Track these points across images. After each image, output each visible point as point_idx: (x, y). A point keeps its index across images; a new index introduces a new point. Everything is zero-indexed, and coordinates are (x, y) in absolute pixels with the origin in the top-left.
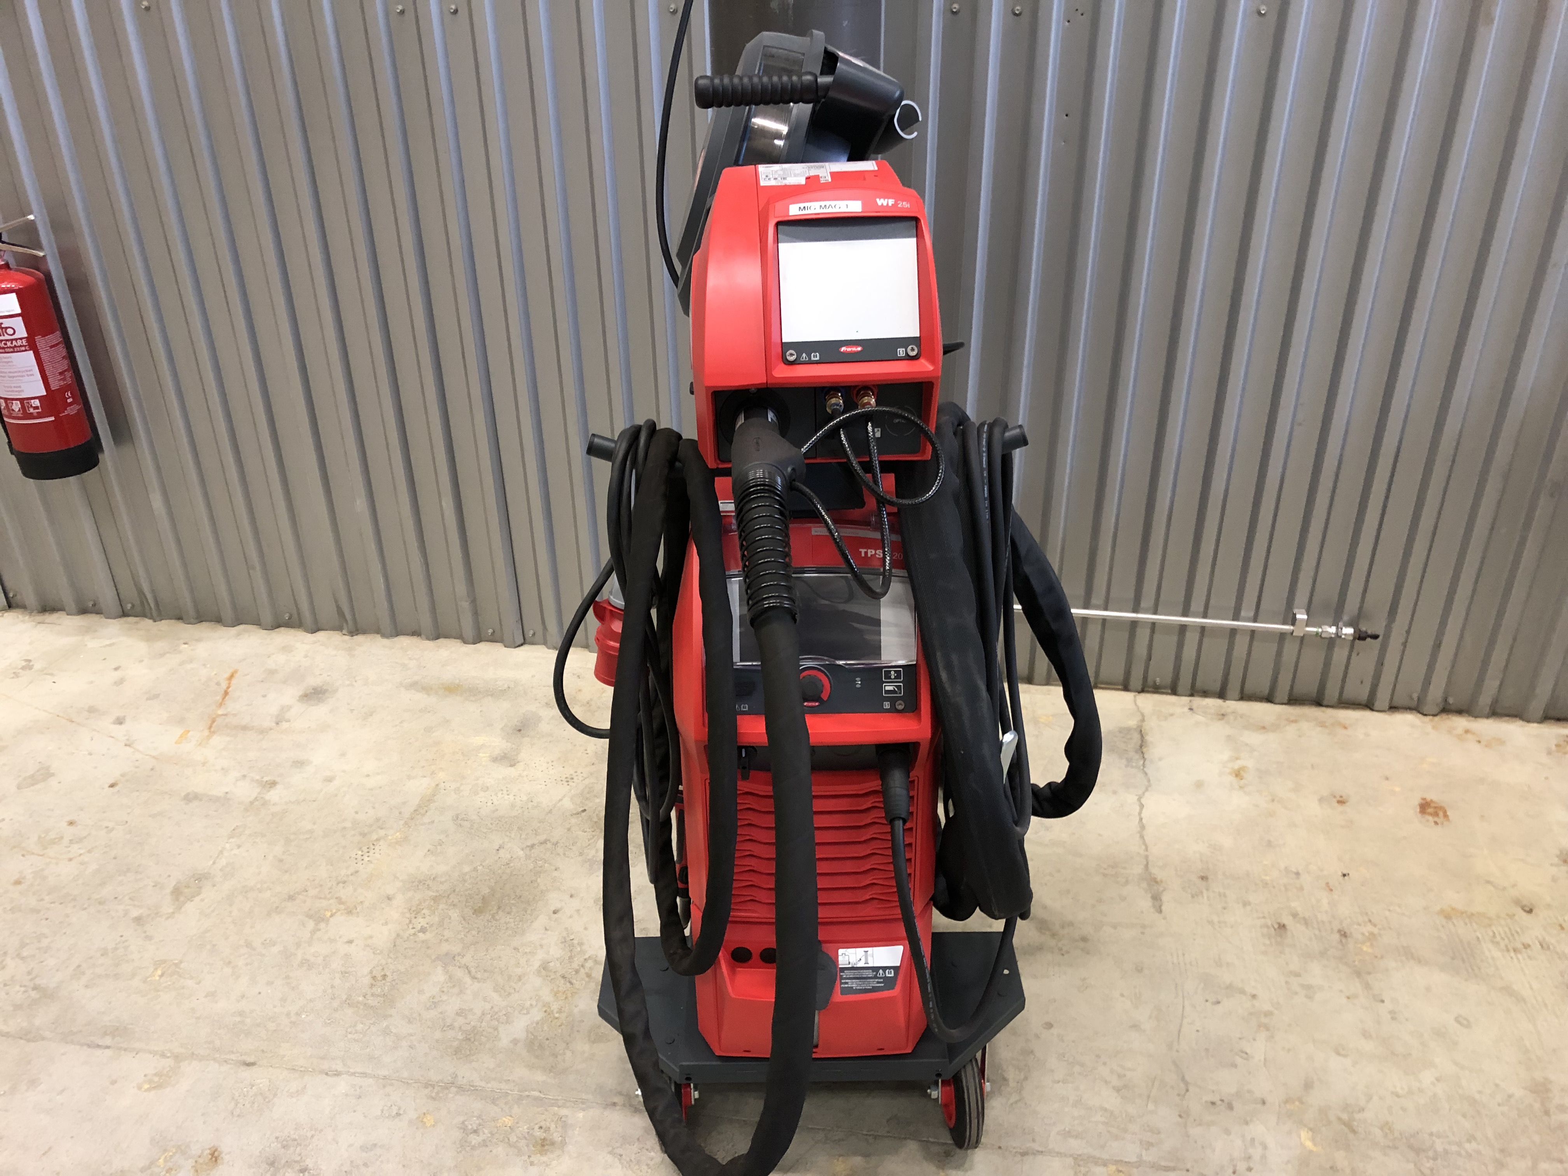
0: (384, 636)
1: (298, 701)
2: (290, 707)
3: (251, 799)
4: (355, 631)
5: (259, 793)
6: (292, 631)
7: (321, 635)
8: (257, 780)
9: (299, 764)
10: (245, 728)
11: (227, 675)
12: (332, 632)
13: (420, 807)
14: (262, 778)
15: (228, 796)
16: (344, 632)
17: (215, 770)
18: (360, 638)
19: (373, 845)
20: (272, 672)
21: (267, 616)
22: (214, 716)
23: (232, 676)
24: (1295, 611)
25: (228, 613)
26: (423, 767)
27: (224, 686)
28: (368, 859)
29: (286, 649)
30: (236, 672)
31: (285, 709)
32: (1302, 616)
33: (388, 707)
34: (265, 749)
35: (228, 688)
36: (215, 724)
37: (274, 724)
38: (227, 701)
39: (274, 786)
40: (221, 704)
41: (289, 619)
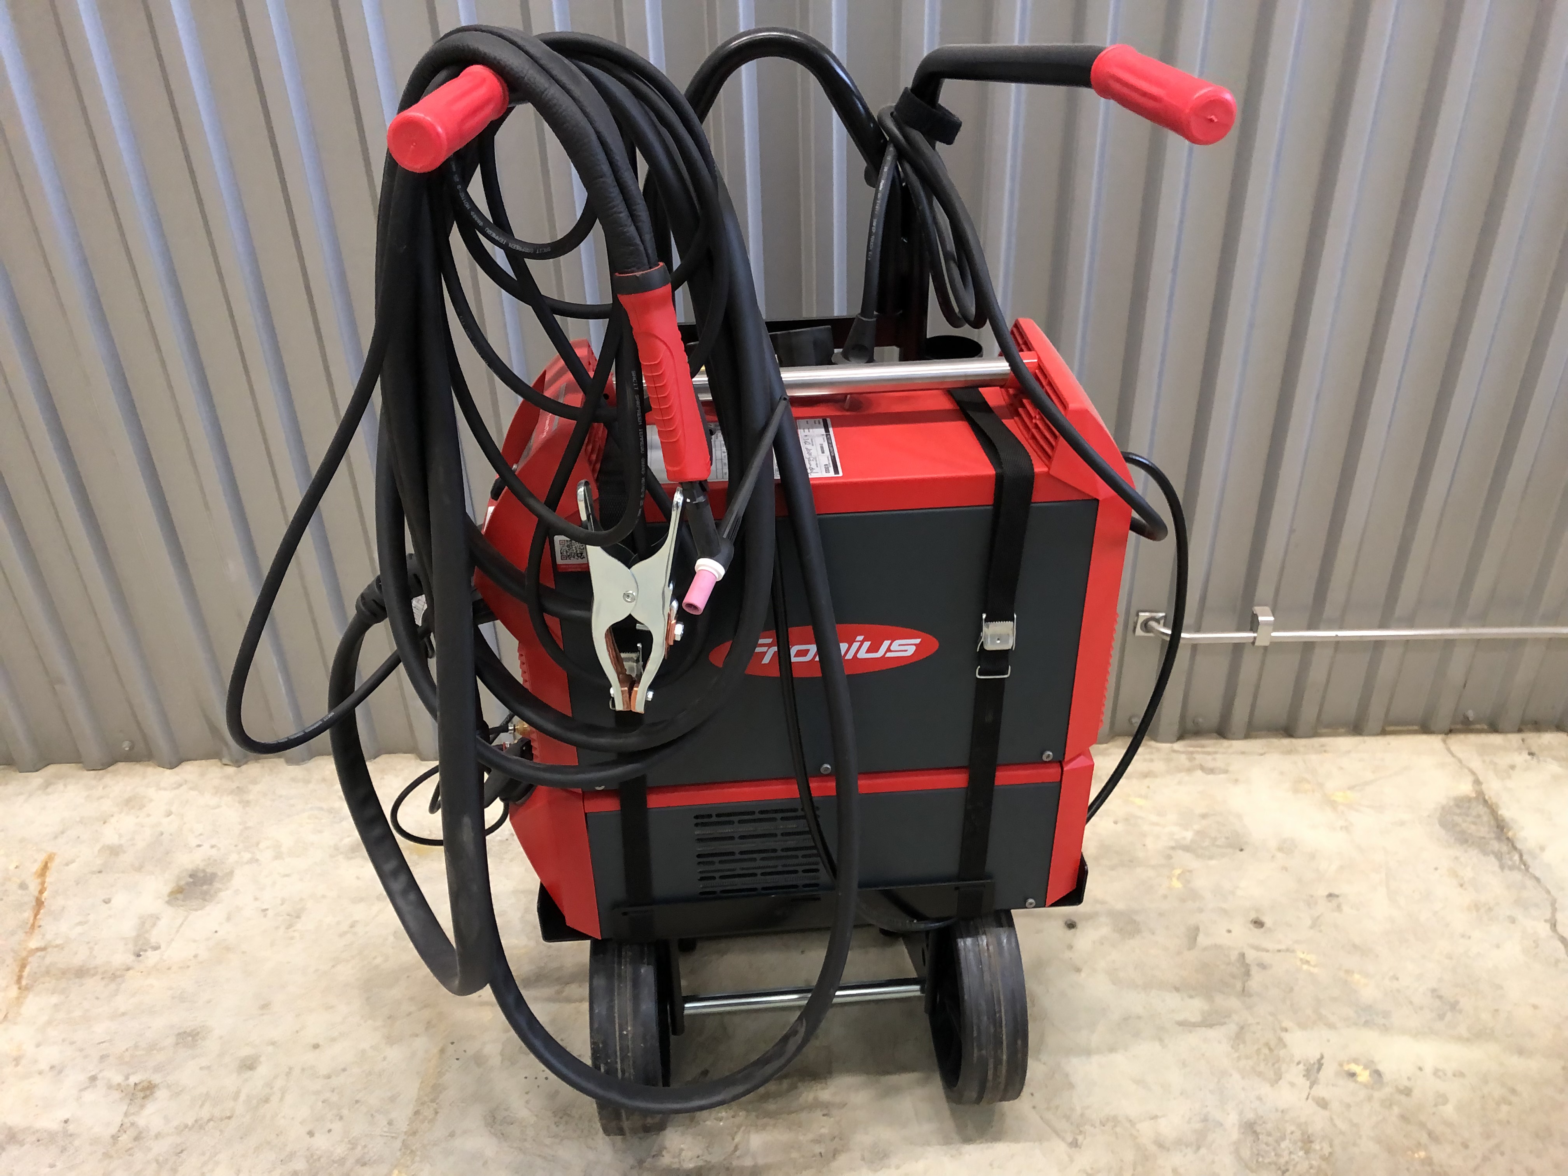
1: (169, 903)
2: (155, 918)
3: (113, 1130)
4: (242, 757)
5: (126, 1114)
6: (138, 768)
7: (189, 770)
8: (119, 1085)
10: (81, 973)
11: (36, 867)
12: (203, 762)
13: (423, 1104)
14: (127, 1078)
15: (71, 1128)
17: (40, 1073)
18: (251, 769)
20: (114, 851)
22: (24, 954)
23: (45, 867)
27: (33, 887)
29: (132, 803)
30: (51, 858)
31: (148, 922)
33: (324, 897)
34: (123, 1014)
35: (41, 892)
36: (27, 970)
37: (133, 958)
38: (44, 919)
39: (152, 1093)
40: (33, 926)
41: (132, 748)
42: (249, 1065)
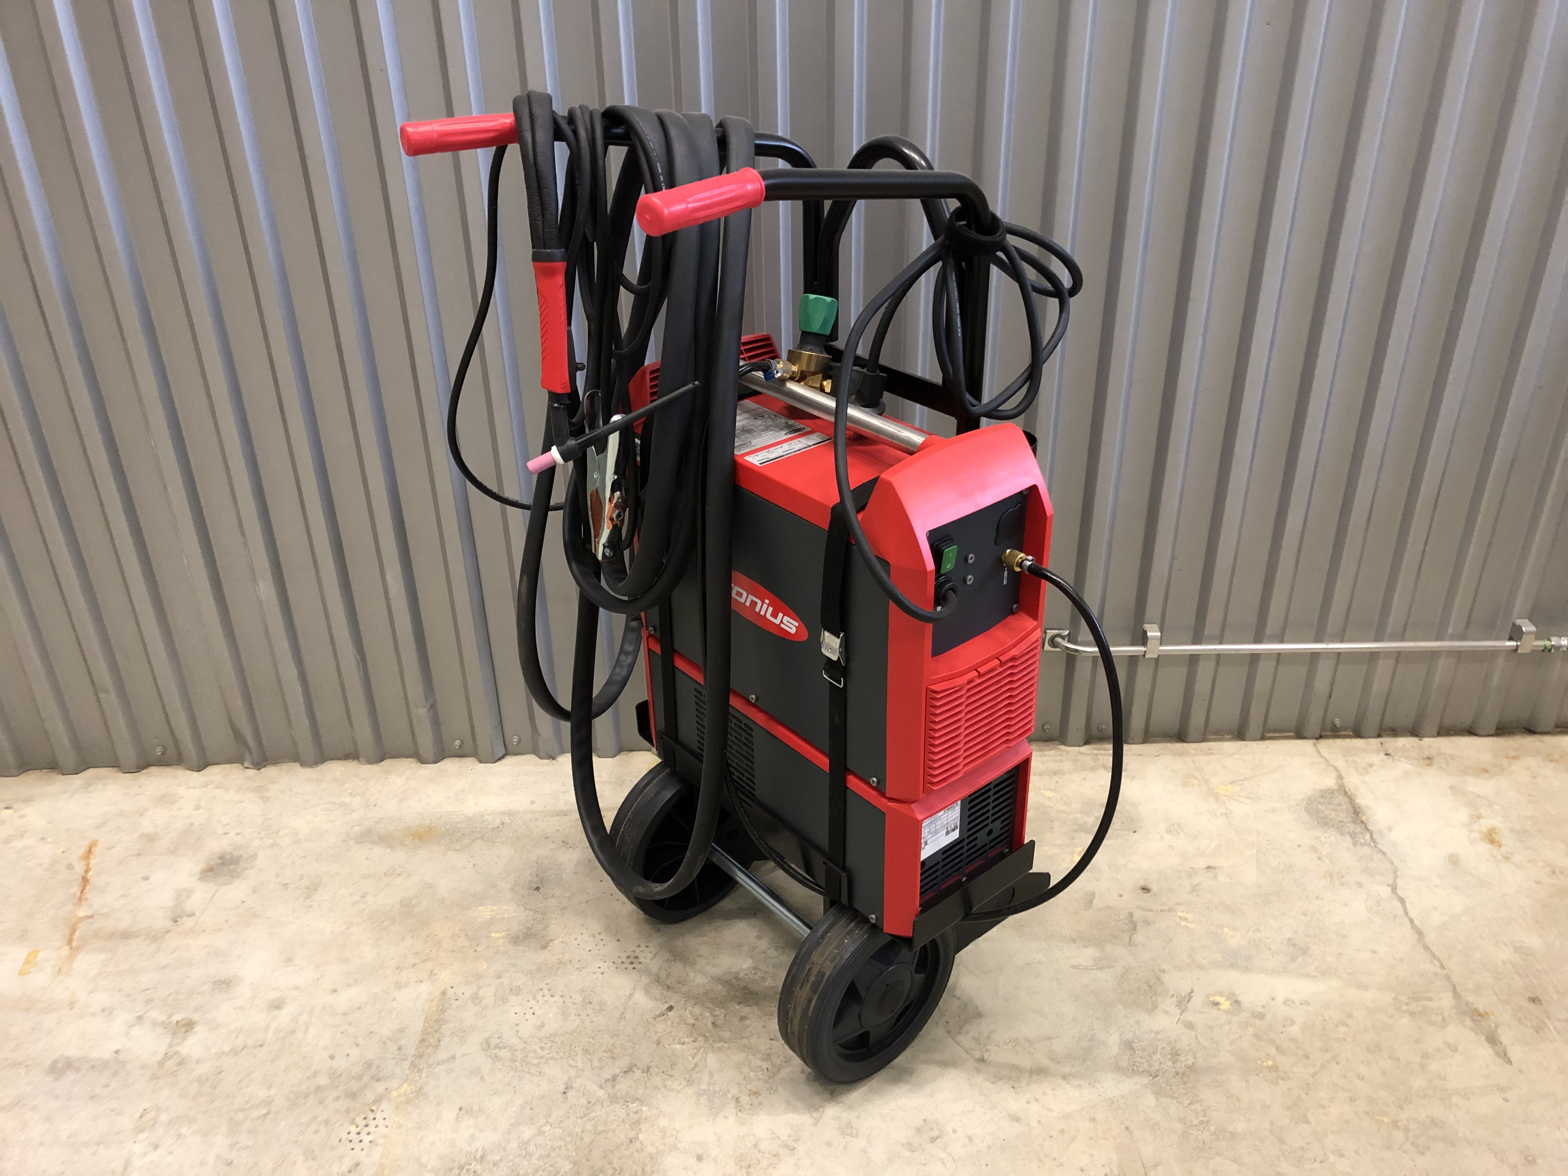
0: (304, 764)
1: (200, 879)
2: (189, 892)
3: (159, 1057)
4: (262, 761)
5: (170, 1045)
6: (168, 771)
7: (214, 773)
8: (163, 1022)
9: (224, 984)
10: (126, 935)
11: (82, 851)
12: (227, 766)
13: (428, 1034)
14: (170, 1016)
15: (121, 1056)
16: (246, 764)
17: (93, 1014)
18: (270, 771)
19: (372, 1111)
20: (151, 838)
21: (128, 753)
22: (74, 921)
23: (89, 851)
25: (66, 754)
26: (414, 965)
27: (80, 868)
28: (370, 1138)
29: (165, 800)
30: (94, 844)
31: (183, 894)
32: (1528, 628)
33: (337, 874)
34: (164, 967)
35: (87, 871)
36: (77, 934)
37: (172, 923)
38: (90, 894)
39: (192, 1028)
40: (80, 899)
41: (163, 754)
42: (277, 1005)
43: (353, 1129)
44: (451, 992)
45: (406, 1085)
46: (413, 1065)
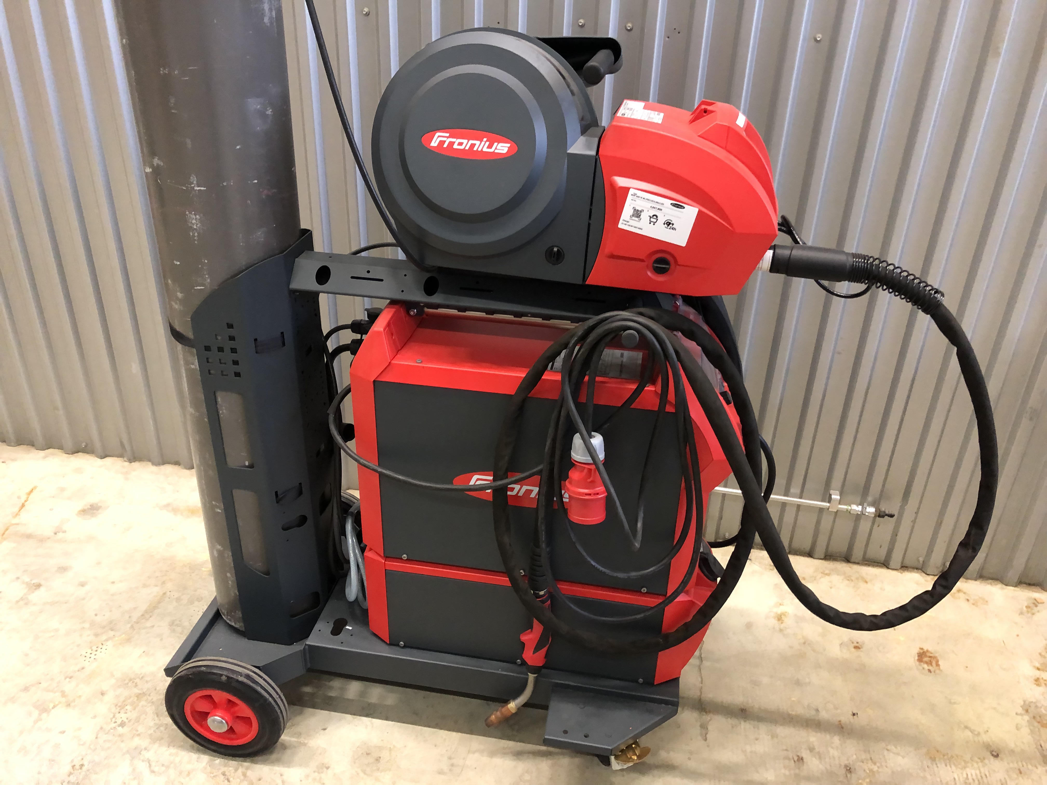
0: (154, 464)
9: (63, 569)
16: (125, 459)
19: (102, 644)
21: (68, 443)
24: (832, 492)
25: (40, 439)
26: (157, 577)
28: (95, 657)
32: (836, 497)
43: (90, 651)
44: (168, 593)
45: (124, 635)
46: (132, 627)
